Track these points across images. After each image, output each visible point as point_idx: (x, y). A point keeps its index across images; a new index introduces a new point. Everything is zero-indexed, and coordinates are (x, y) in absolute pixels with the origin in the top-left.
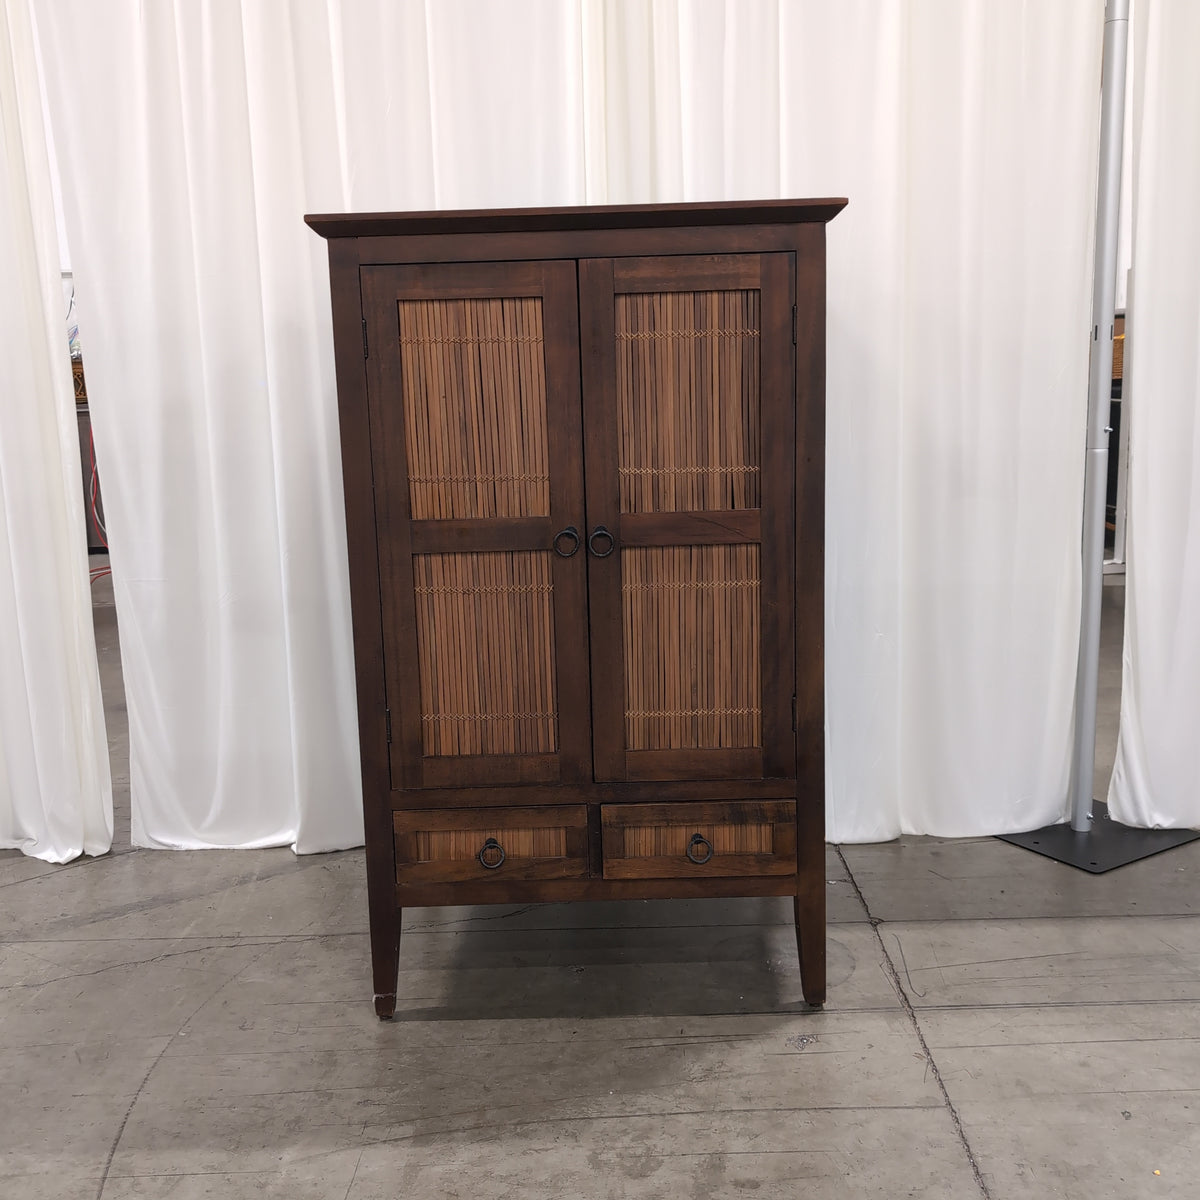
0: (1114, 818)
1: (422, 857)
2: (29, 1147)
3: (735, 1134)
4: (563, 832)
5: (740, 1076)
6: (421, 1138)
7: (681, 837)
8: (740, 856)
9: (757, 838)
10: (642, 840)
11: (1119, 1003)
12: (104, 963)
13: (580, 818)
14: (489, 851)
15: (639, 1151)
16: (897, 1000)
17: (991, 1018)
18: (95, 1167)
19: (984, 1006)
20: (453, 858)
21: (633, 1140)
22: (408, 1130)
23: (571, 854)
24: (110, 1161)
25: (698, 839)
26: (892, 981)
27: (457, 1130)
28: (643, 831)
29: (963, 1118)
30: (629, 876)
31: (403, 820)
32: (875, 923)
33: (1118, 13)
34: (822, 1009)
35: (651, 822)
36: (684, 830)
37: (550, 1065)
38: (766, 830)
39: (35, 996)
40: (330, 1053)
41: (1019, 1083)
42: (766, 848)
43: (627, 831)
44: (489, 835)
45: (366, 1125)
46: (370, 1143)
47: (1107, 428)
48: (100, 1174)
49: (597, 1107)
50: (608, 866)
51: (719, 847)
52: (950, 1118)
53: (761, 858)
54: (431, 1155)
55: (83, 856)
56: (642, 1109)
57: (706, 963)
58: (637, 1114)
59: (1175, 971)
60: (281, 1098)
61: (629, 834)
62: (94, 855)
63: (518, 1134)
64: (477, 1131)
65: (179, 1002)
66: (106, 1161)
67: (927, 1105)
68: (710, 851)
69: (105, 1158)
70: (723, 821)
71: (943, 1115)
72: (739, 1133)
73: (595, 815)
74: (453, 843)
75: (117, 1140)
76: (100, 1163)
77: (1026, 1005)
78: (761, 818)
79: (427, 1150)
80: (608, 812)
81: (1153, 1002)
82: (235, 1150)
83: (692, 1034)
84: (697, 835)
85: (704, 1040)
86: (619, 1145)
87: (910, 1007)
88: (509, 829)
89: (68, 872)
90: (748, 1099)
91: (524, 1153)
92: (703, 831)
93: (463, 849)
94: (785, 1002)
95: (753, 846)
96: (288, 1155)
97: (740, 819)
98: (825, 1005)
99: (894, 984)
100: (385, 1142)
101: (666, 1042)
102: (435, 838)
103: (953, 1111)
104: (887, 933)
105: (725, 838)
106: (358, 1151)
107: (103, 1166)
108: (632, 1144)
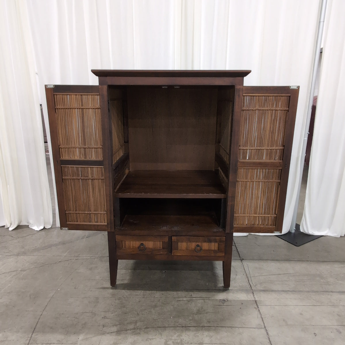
0: (302, 231)
1: (123, 247)
2: (10, 330)
3: (206, 336)
4: (161, 242)
5: (207, 313)
6: (118, 332)
7: (193, 245)
8: (209, 251)
9: (214, 246)
10: (183, 245)
11: (308, 292)
12: (43, 263)
13: (166, 239)
14: (141, 246)
15: (179, 341)
16: (248, 286)
17: (274, 295)
18: (26, 339)
19: (272, 291)
20: (132, 248)
21: (177, 337)
22: (115, 329)
23: (163, 248)
24: (31, 336)
25: (198, 246)
26: (247, 280)
27: (128, 330)
28: (183, 243)
29: (270, 333)
30: (179, 255)
31: (118, 238)
32: (242, 260)
33: (322, 20)
34: (229, 289)
35: (185, 241)
36: (194, 243)
37: (155, 306)
38: (217, 244)
39: (23, 274)
40: (97, 298)
41: (284, 320)
42: (216, 249)
43: (179, 243)
44: (141, 242)
45: (104, 326)
46: (104, 333)
47: (308, 132)
48: (28, 342)
49: (167, 323)
50: (174, 252)
51: (203, 248)
52: (265, 333)
53: (215, 251)
54: (120, 339)
55: (44, 228)
56: (180, 324)
57: (198, 271)
58: (179, 326)
59: (322, 281)
60: (82, 315)
61: (179, 244)
62: (47, 228)
63: (145, 332)
64: (134, 330)
65: (60, 278)
66: (30, 336)
67: (258, 327)
68: (201, 249)
69: (30, 335)
70: (205, 241)
71: (263, 331)
72: (207, 335)
73: (170, 238)
74: (132, 244)
75: (35, 328)
76: (29, 337)
77: (283, 291)
78: (215, 241)
79: (120, 337)
80: (174, 238)
81: (317, 292)
82: (66, 334)
83: (194, 296)
84: (198, 245)
85: (197, 299)
86: (173, 338)
87: (252, 290)
88: (147, 241)
89: (40, 233)
90: (209, 322)
91: (147, 340)
92: (199, 244)
93: (134, 245)
94: (219, 286)
95: (213, 248)
96: (81, 337)
97: (210, 241)
98: (230, 288)
99: (248, 281)
100: (108, 333)
101: (187, 299)
102: (127, 242)
103: (266, 330)
104: (245, 263)
105: (205, 246)
106: (100, 336)
107: (29, 339)
108: (177, 338)
